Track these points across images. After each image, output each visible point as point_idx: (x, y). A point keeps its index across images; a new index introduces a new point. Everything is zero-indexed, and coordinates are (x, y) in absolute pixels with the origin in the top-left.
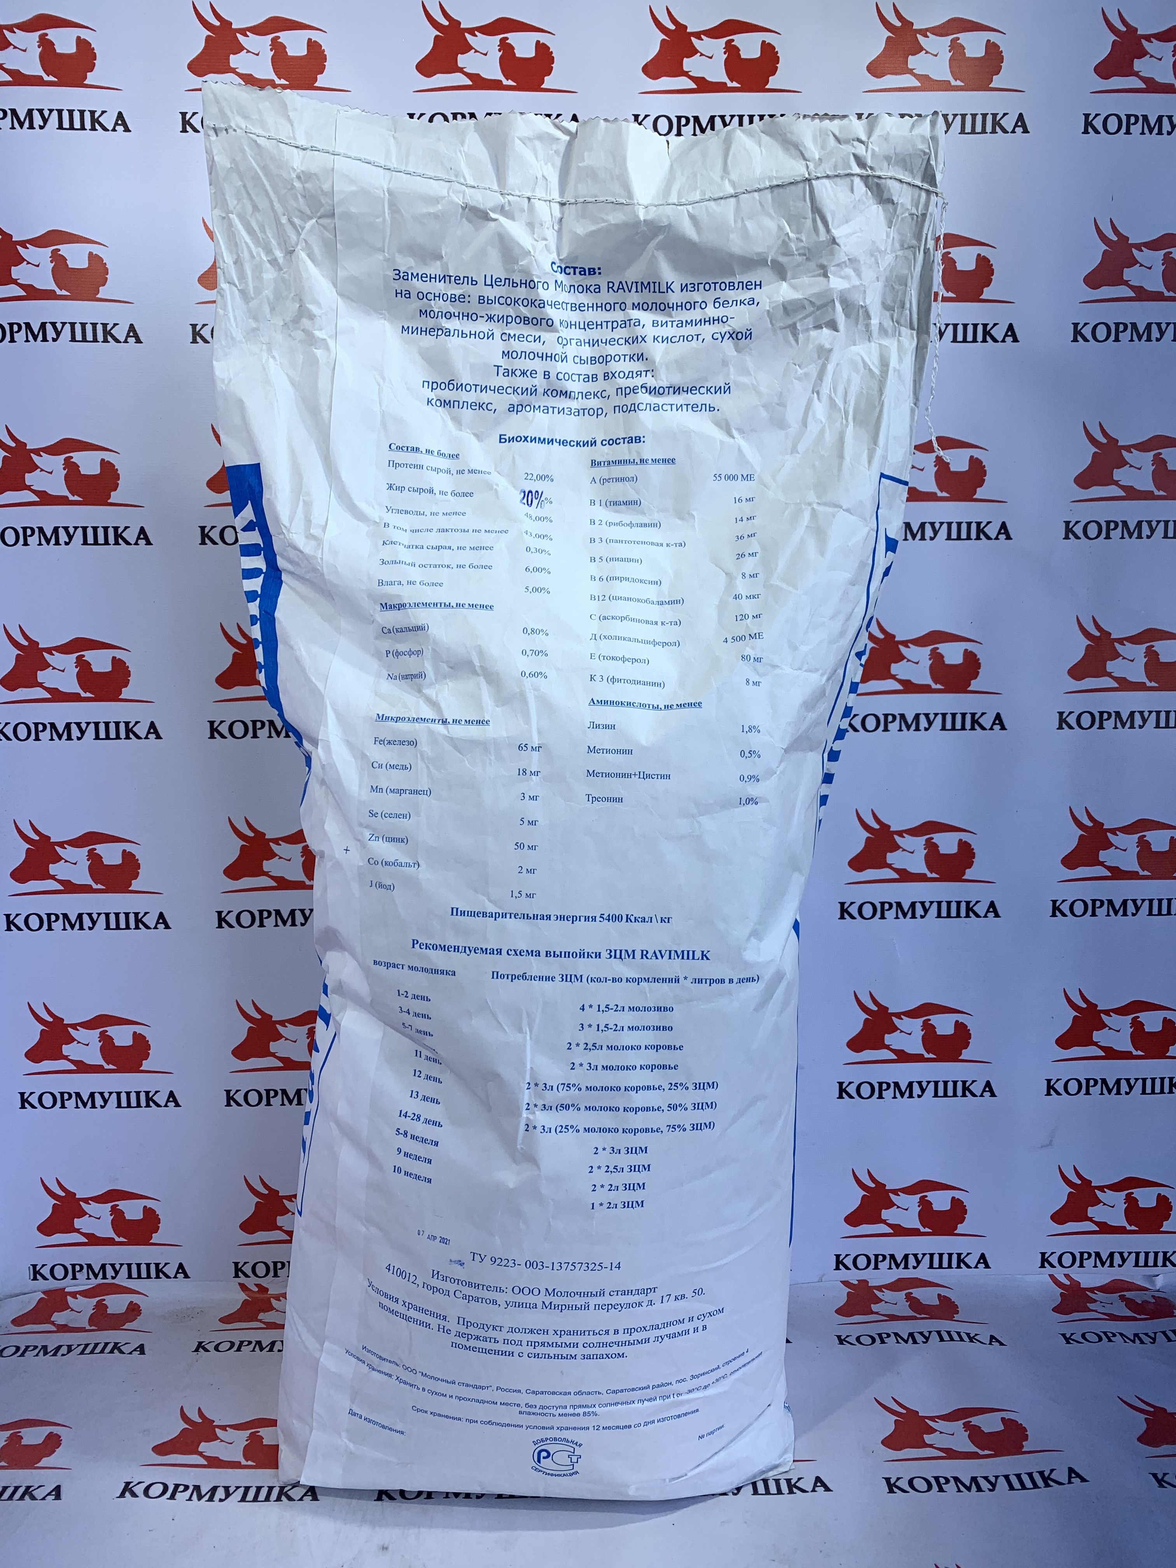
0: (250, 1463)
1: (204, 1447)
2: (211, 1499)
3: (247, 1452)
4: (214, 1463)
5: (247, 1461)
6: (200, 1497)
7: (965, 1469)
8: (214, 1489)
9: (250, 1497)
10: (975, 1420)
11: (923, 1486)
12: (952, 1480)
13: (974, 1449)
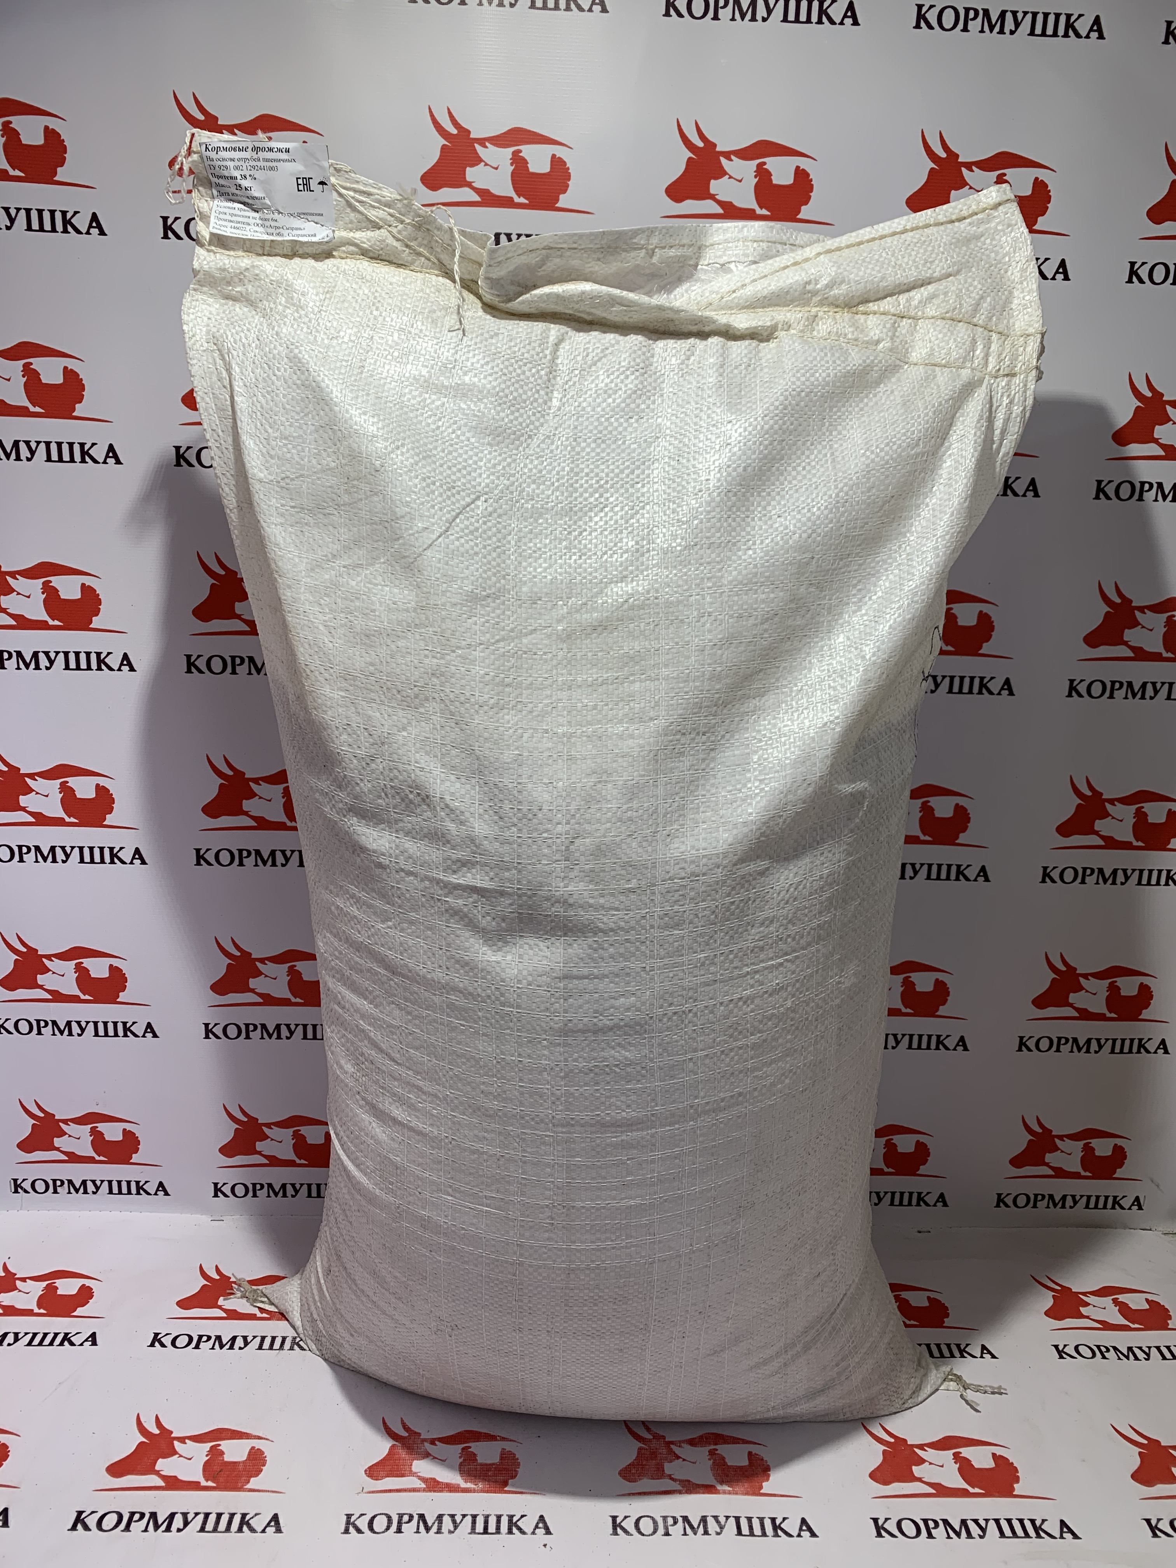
0: (210, 1484)
1: (162, 1464)
2: (168, 1529)
3: (208, 1469)
4: (173, 1483)
5: (207, 1480)
6: (157, 1527)
7: (956, 1509)
8: (172, 1516)
9: (210, 1526)
10: (966, 1452)
11: (912, 1531)
12: (941, 1523)
13: (964, 1485)
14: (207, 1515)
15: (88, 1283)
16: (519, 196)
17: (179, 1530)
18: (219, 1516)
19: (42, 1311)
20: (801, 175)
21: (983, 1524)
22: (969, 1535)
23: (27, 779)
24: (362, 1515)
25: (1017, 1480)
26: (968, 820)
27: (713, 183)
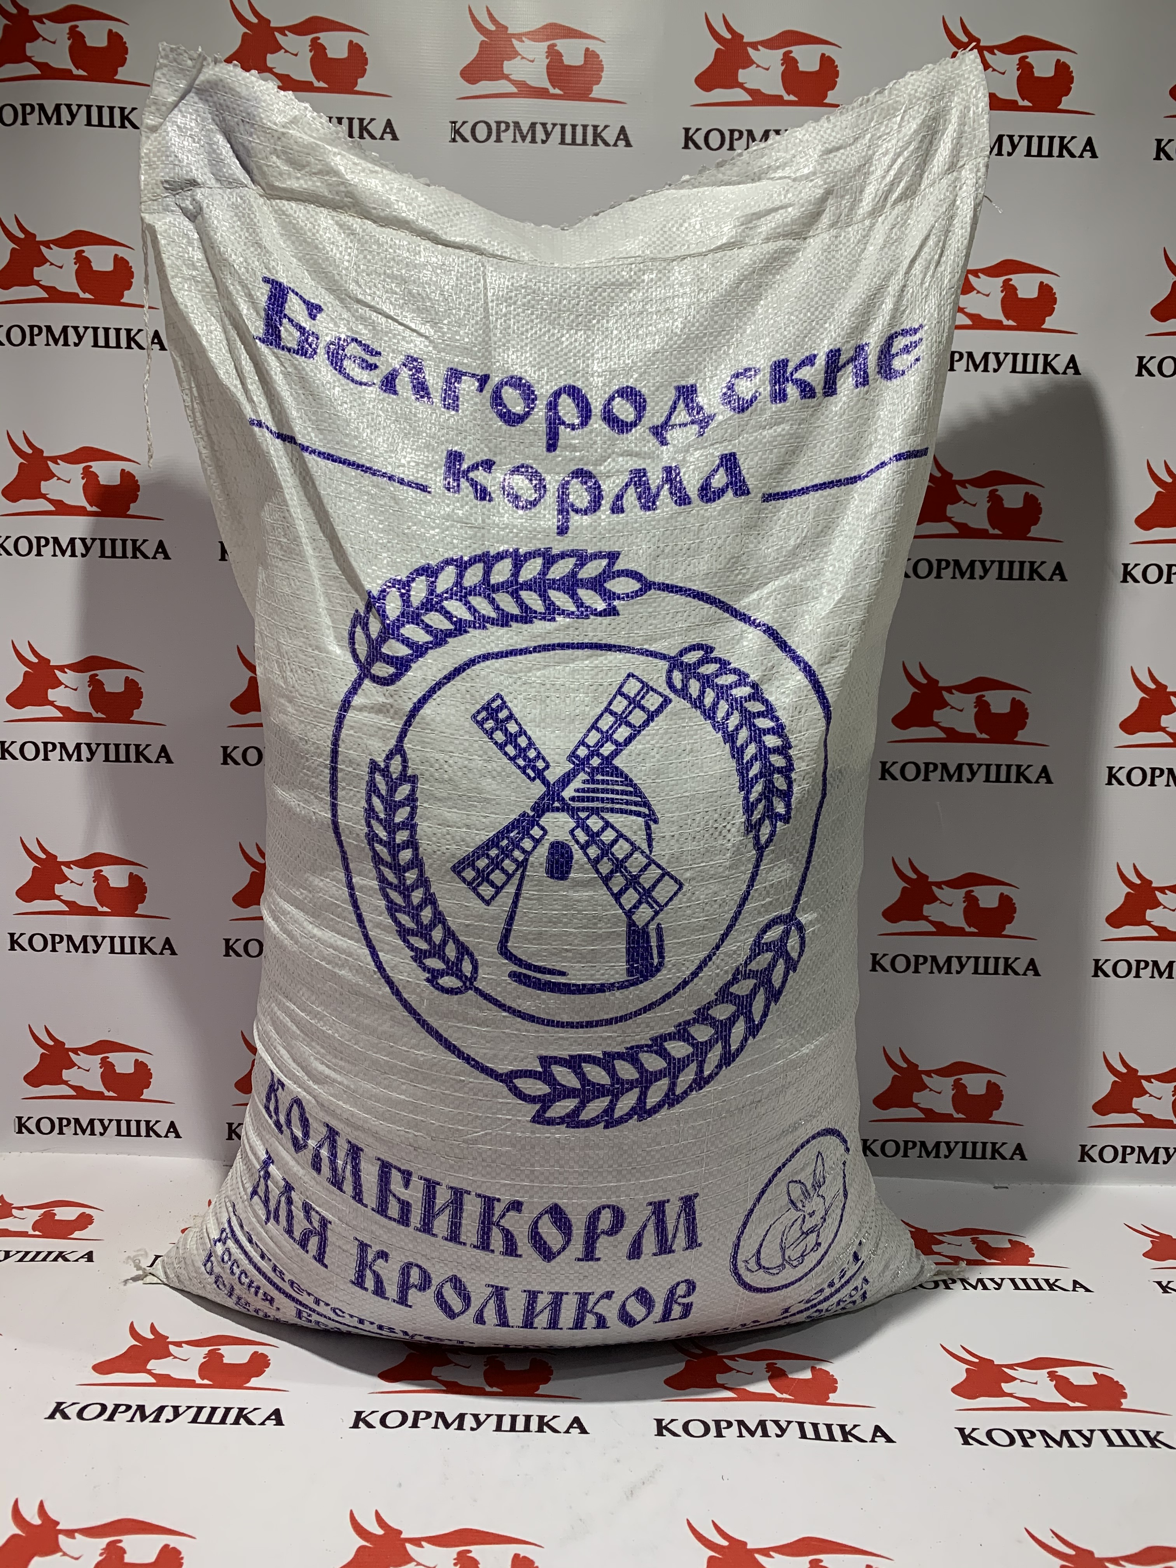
0: (206, 1382)
1: (154, 1365)
2: (156, 1420)
3: (204, 1370)
4: (164, 1381)
5: (203, 1379)
6: (143, 1418)
7: (1054, 1422)
8: (161, 1409)
9: (203, 1417)
10: (1061, 1371)
11: (1005, 1440)
12: (1038, 1434)
13: (1063, 1400)
14: (200, 1409)
15: (88, 1211)
16: (554, 87)
17: (168, 1421)
18: (214, 1410)
19: (37, 1233)
20: (827, 63)
21: (1088, 1434)
22: (1072, 1444)
23: (57, 672)
24: (373, 1412)
25: (1125, 1396)
26: (1026, 716)
27: (741, 72)
